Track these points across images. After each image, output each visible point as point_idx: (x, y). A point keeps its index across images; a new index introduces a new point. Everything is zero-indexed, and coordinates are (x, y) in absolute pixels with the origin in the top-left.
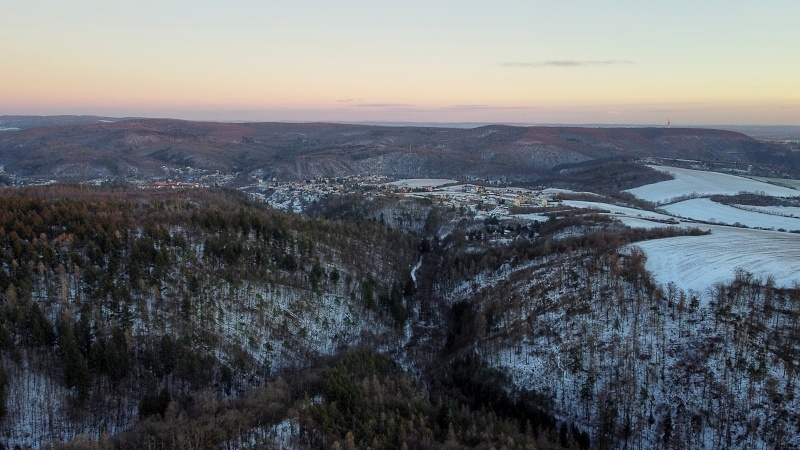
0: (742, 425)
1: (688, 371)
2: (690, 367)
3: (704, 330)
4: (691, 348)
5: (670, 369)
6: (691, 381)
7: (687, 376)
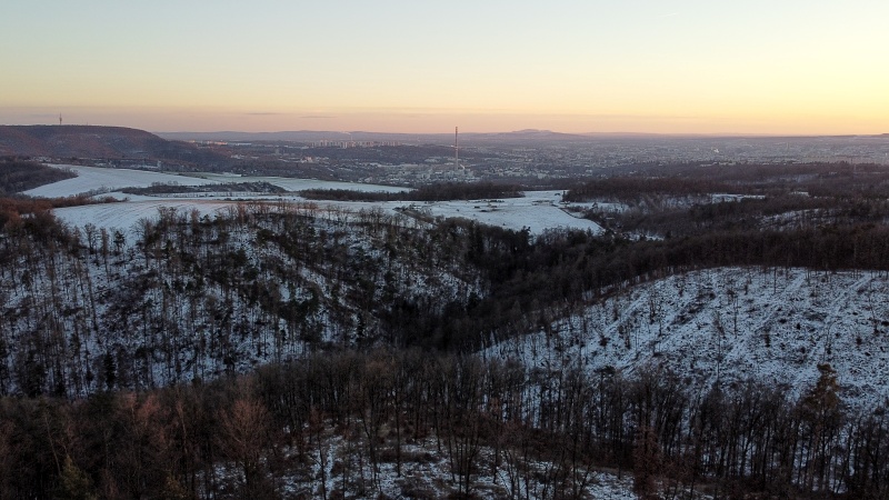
0: (189, 350)
1: (123, 313)
2: (124, 309)
3: (135, 269)
4: (123, 290)
5: (103, 316)
6: (129, 322)
7: (124, 319)
